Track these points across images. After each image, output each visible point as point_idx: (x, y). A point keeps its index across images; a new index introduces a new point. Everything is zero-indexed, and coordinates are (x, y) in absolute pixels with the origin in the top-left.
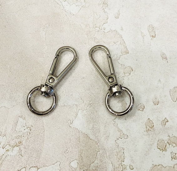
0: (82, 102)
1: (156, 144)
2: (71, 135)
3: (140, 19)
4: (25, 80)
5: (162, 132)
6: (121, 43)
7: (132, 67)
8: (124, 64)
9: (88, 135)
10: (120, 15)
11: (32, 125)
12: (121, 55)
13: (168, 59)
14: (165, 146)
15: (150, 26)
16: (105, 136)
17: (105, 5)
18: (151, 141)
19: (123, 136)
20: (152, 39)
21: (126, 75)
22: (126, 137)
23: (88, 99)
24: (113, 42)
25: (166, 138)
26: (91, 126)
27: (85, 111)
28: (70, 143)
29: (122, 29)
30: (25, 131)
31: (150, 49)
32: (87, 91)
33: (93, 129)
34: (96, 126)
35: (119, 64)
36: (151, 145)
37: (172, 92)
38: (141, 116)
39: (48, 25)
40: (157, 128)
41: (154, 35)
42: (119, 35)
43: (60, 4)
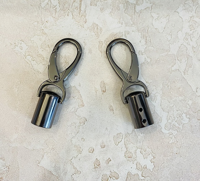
0: (47, 147)
1: (101, 178)
2: (39, 172)
3: (94, 76)
4: (4, 129)
5: (105, 169)
6: (79, 97)
7: (86, 117)
8: (80, 115)
9: (51, 172)
10: (79, 73)
11: (10, 165)
12: (79, 108)
13: (114, 111)
14: (107, 179)
15: (102, 82)
16: (64, 172)
17: (67, 63)
18: (97, 176)
19: (77, 172)
20: (103, 94)
21: (81, 124)
22: (79, 173)
23: (52, 145)
24: (72, 97)
25: (108, 173)
26: (54, 165)
27: (49, 154)
28: (38, 178)
29: (80, 85)
30: (5, 170)
31: (101, 102)
32: (51, 138)
33: (55, 168)
34: (57, 165)
35: (76, 116)
36: (98, 179)
37: (115, 138)
38: (91, 157)
39: (19, 83)
40: (102, 166)
41: (105, 90)
42: (77, 91)
43: (30, 63)
